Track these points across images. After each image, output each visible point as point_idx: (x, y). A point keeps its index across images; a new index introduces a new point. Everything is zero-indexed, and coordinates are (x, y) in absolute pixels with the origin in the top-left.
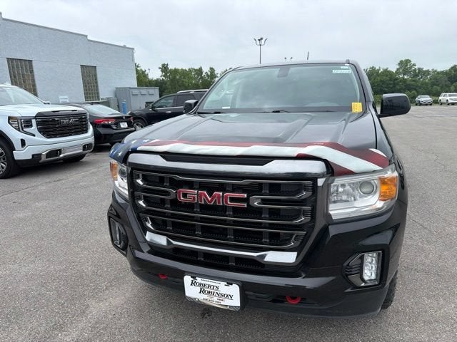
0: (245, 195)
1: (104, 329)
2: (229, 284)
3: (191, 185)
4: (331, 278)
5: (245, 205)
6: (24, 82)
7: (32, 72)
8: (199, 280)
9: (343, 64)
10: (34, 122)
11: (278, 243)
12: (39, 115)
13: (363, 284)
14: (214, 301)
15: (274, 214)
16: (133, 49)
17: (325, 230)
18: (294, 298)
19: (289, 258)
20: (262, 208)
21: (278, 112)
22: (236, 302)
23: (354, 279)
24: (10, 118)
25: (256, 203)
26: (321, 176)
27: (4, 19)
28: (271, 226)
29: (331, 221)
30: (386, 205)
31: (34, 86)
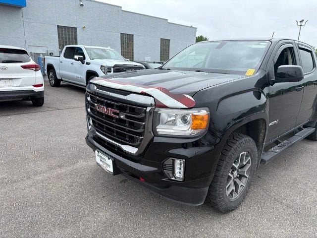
0: (118, 111)
1: (76, 173)
2: (109, 159)
4: (155, 169)
5: (118, 117)
6: (128, 47)
7: (133, 42)
8: (100, 154)
10: (112, 69)
11: (131, 142)
12: (116, 66)
13: (174, 179)
15: (131, 125)
16: (196, 28)
17: (153, 139)
18: (142, 177)
20: (125, 120)
21: (199, 71)
22: (111, 169)
24: (102, 66)
25: (122, 117)
26: (150, 106)
27: (123, 11)
28: (130, 132)
29: (156, 134)
30: (196, 132)
31: (133, 50)
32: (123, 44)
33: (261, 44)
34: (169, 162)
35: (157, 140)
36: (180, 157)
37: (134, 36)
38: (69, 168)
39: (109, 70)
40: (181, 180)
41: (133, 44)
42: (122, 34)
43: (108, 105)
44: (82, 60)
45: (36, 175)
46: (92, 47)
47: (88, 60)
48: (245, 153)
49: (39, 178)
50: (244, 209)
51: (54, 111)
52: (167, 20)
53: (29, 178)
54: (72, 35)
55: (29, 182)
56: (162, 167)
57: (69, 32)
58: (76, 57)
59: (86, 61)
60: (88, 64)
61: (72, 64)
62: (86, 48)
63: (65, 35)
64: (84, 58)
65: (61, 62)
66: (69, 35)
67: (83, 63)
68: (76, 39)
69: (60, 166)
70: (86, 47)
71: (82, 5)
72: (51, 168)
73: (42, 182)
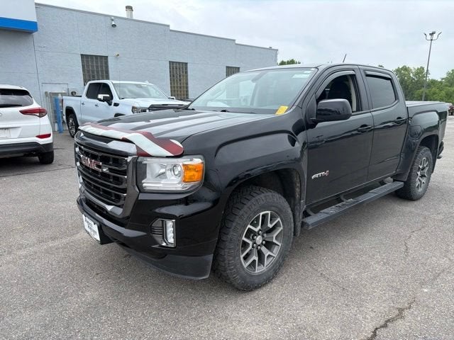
0: (101, 164)
2: (95, 223)
5: (101, 171)
6: (180, 80)
7: (186, 72)
8: (87, 219)
9: (309, 68)
12: (151, 106)
13: (164, 244)
14: (93, 234)
16: (277, 50)
17: (138, 196)
19: (118, 211)
20: (109, 175)
22: (98, 237)
23: (158, 238)
24: (133, 108)
25: (104, 170)
26: (131, 155)
27: (171, 31)
29: (142, 190)
30: (188, 186)
31: (187, 84)
32: (173, 76)
33: (306, 72)
34: (157, 223)
35: (142, 197)
36: (170, 217)
37: (188, 65)
38: (64, 241)
40: (173, 246)
41: (187, 76)
42: (171, 63)
44: (109, 100)
45: (20, 249)
46: (121, 82)
47: (116, 99)
48: (269, 212)
49: (23, 252)
51: (66, 170)
52: (234, 40)
53: (10, 253)
54: (102, 67)
55: (9, 258)
56: (150, 230)
57: (97, 62)
58: (101, 96)
59: (114, 101)
60: (116, 105)
61: (96, 105)
62: (114, 84)
63: (92, 66)
64: (112, 97)
65: (83, 104)
66: (97, 67)
67: (110, 105)
68: (107, 72)
70: (114, 82)
71: (114, 26)
72: (40, 241)
73: (26, 257)
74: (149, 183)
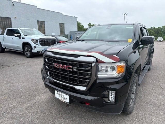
0: (72, 67)
1: (37, 104)
2: (66, 95)
3: (58, 62)
4: (97, 98)
5: (72, 70)
6: (42, 28)
7: (44, 25)
8: (59, 92)
9: (131, 25)
10: (39, 41)
11: (81, 84)
12: (40, 39)
13: (109, 102)
14: (62, 100)
15: (81, 74)
16: (77, 18)
18: (87, 103)
19: (84, 89)
20: (77, 72)
21: (102, 41)
22: (68, 101)
23: (106, 99)
24: (32, 39)
25: (75, 70)
27: (38, 8)
28: (79, 78)
29: (97, 78)
30: (120, 75)
31: (45, 29)
32: (39, 26)
34: (106, 93)
35: (98, 81)
36: (112, 90)
37: (45, 22)
39: (37, 41)
40: (114, 102)
41: (45, 26)
42: (38, 21)
43: (63, 64)
44: (20, 36)
45: (11, 110)
46: (25, 29)
49: (14, 111)
50: (135, 110)
52: (62, 13)
53: (8, 113)
54: (8, 22)
55: (9, 116)
56: (102, 96)
57: (6, 20)
58: (15, 35)
59: (22, 37)
61: (13, 39)
62: (21, 30)
63: (4, 22)
64: (21, 35)
65: (5, 38)
66: (6, 22)
67: (20, 38)
68: (11, 24)
69: (26, 102)
70: (21, 29)
71: (13, 5)
73: (18, 114)
74: (101, 75)
